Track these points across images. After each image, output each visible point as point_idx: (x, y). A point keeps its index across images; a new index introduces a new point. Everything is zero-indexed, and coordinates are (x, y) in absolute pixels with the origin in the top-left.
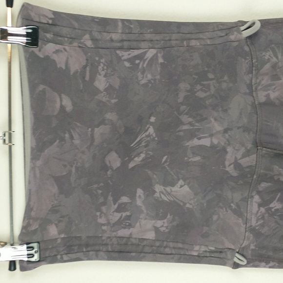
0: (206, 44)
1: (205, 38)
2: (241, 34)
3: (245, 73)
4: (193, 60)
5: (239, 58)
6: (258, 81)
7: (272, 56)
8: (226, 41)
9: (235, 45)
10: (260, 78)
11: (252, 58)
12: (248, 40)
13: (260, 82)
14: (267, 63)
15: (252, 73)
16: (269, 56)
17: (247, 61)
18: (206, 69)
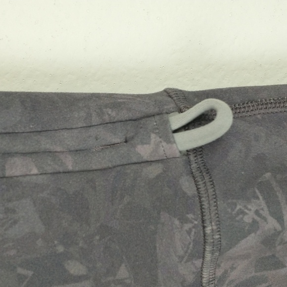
0: (61, 170)
1: (59, 149)
2: (170, 141)
3: (181, 258)
4: (15, 222)
5: (165, 217)
6: (219, 273)
7: (265, 213)
8: (125, 161)
9: (152, 176)
10: (224, 265)
11: (203, 221)
12: (192, 158)
13: (225, 274)
14: (249, 233)
15: (204, 257)
16: (257, 212)
17: (187, 226)
18: (61, 249)
